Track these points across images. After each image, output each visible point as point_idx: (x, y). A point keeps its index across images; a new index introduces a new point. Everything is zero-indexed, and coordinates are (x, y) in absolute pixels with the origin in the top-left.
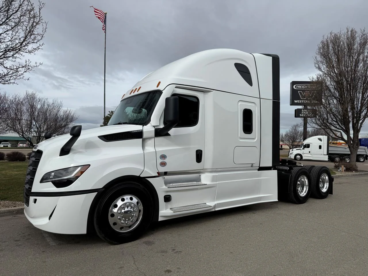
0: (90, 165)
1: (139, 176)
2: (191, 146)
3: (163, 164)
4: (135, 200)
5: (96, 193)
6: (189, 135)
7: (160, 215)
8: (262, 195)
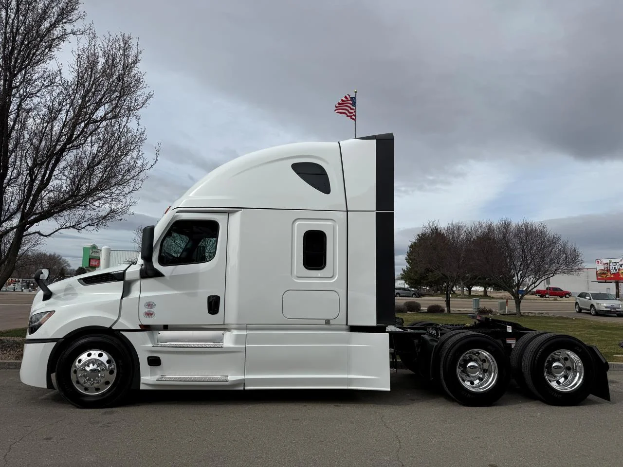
0: (55, 311)
1: (111, 327)
2: (200, 291)
3: (149, 315)
4: (105, 358)
5: (55, 343)
6: (195, 275)
7: (141, 381)
8: (355, 375)
